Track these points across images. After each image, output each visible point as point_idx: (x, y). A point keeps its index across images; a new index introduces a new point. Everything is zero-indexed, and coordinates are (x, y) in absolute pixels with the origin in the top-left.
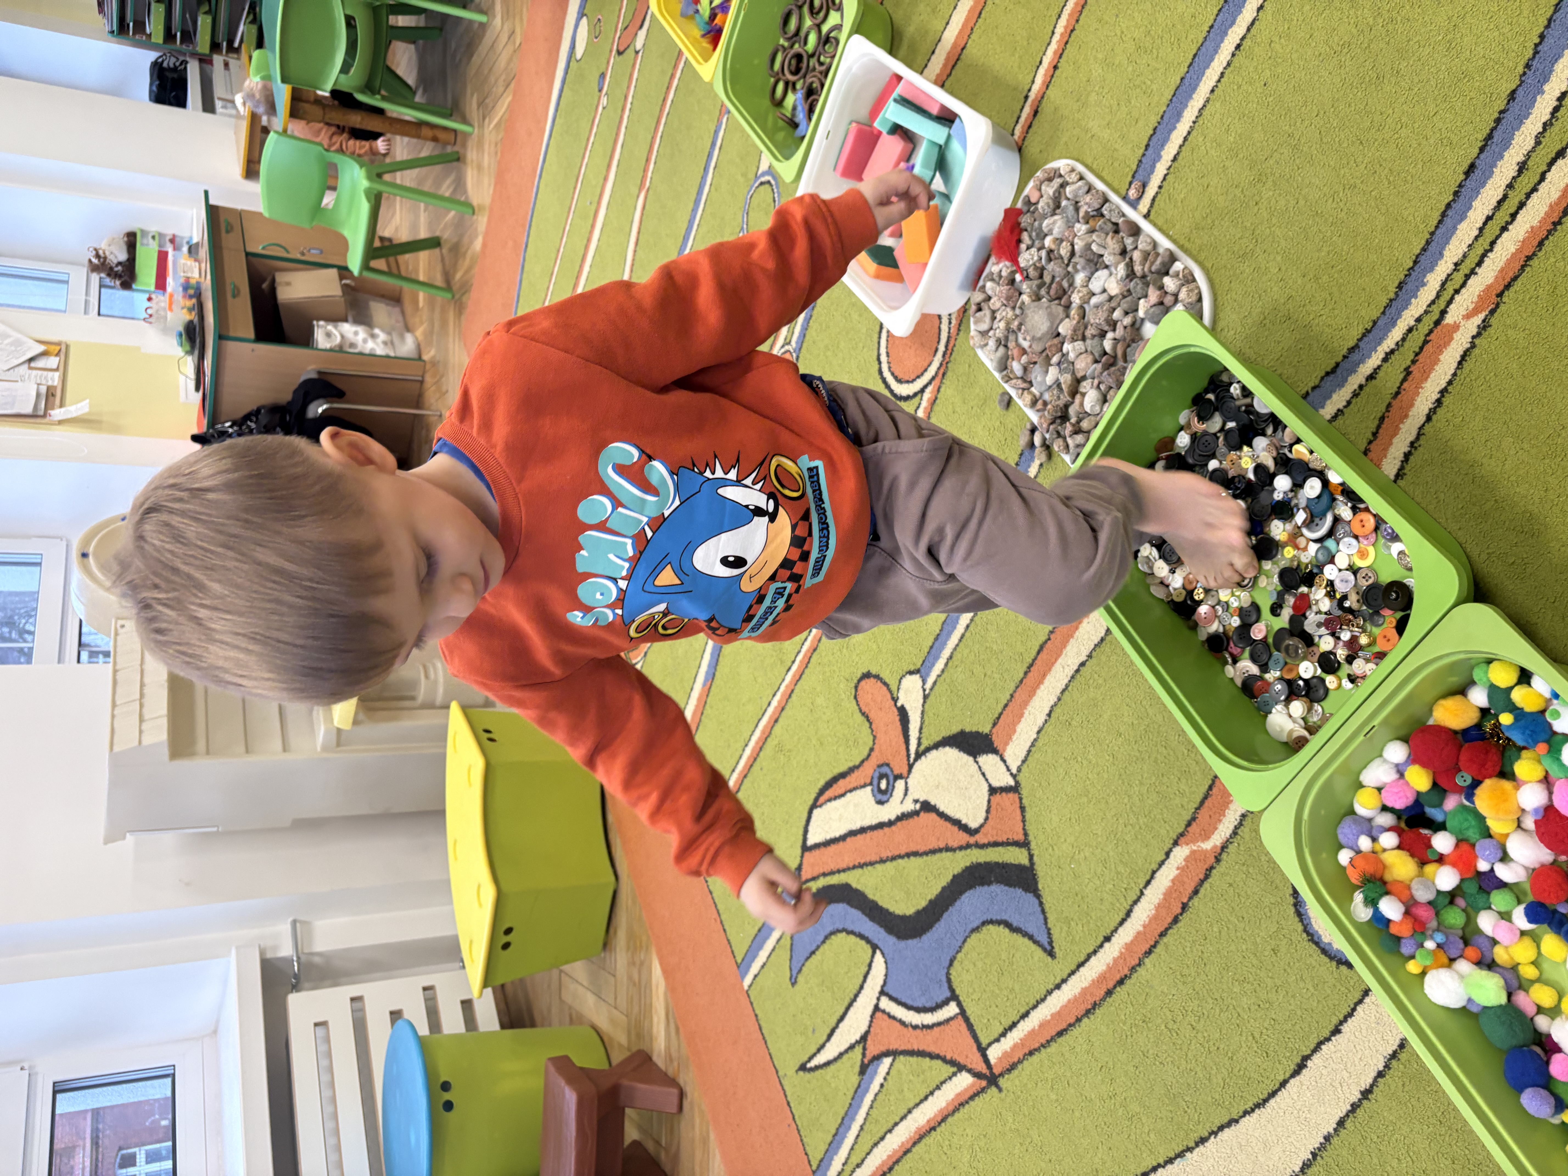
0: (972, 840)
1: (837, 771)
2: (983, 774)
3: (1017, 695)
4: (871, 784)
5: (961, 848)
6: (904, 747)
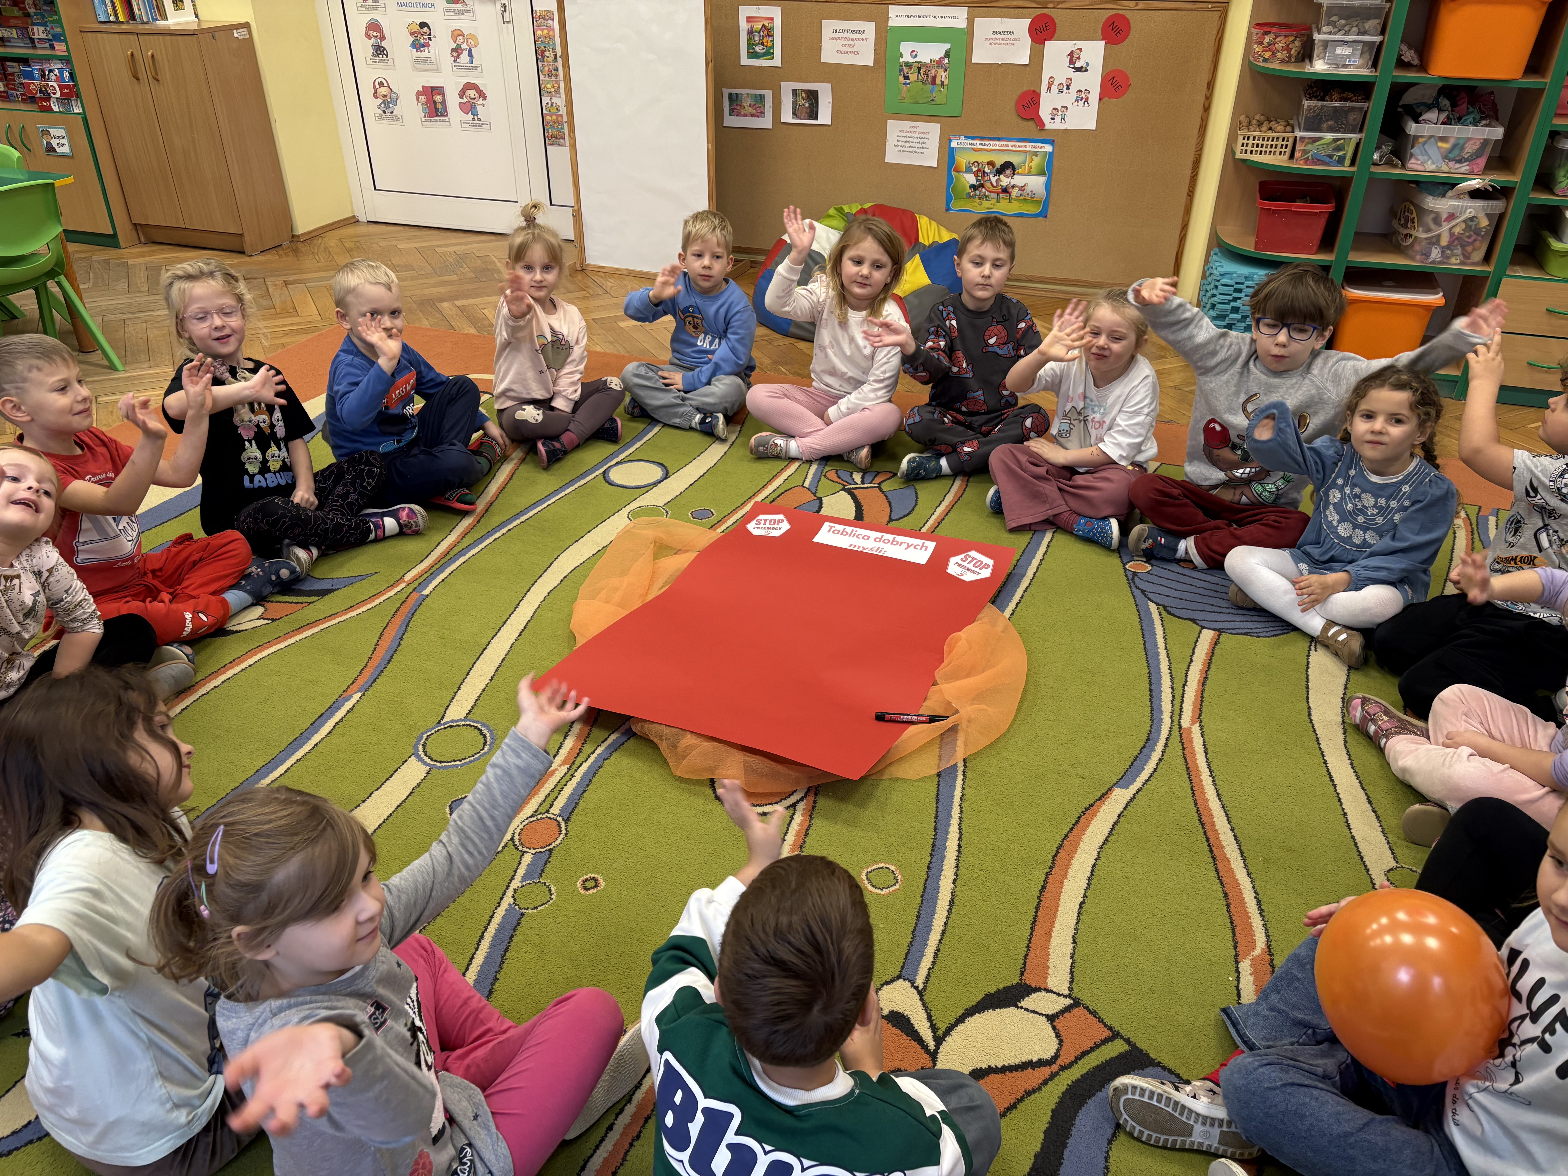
0: (1055, 1068)
2: (1034, 1012)
5: (1045, 1082)
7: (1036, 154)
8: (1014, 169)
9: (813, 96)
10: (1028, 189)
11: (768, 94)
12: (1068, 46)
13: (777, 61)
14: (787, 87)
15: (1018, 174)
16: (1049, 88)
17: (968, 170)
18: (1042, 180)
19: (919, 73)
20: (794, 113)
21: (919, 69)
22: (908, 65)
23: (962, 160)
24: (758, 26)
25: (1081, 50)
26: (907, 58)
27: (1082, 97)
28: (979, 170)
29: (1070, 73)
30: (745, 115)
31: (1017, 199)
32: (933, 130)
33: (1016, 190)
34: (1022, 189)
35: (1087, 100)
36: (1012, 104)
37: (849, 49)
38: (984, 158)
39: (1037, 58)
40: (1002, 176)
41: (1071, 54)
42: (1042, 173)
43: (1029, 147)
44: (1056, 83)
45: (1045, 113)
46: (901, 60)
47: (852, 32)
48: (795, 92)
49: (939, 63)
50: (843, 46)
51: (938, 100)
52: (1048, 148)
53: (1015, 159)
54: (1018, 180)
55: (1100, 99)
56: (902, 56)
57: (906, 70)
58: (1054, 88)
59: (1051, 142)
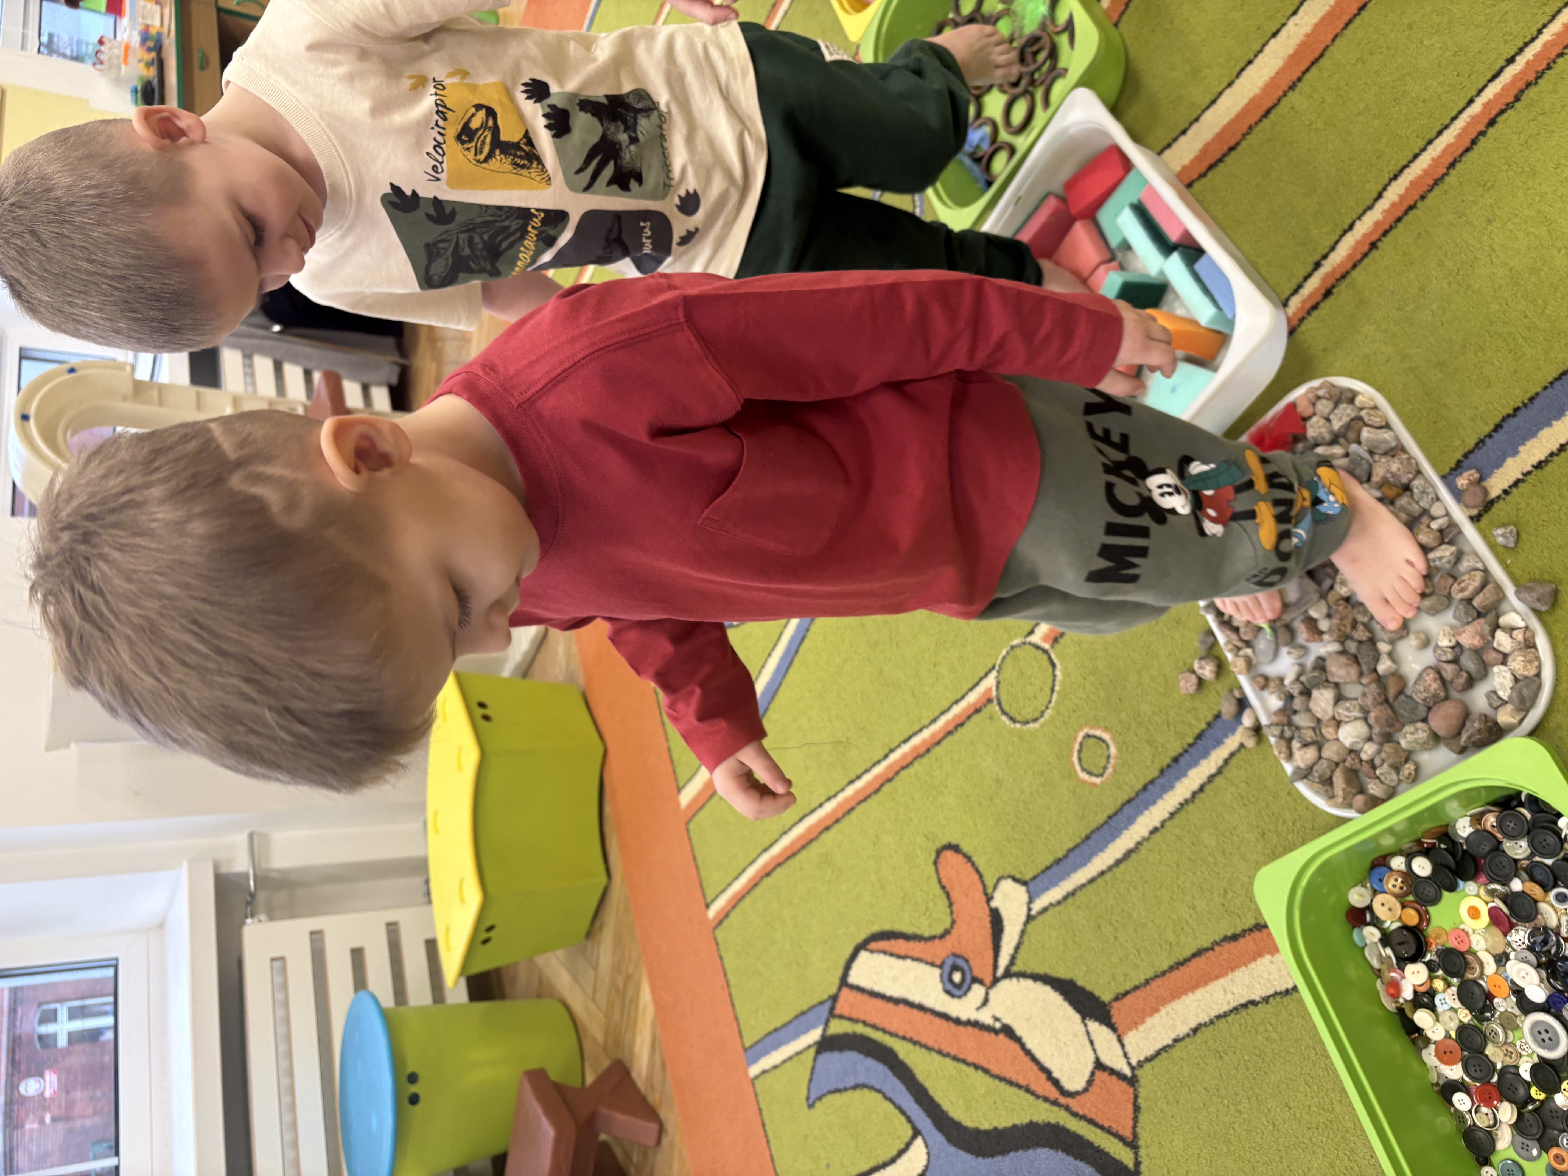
0: (1063, 1100)
1: (898, 927)
2: (1092, 1043)
3: (1154, 984)
4: (941, 966)
5: (1046, 1099)
6: (990, 954)
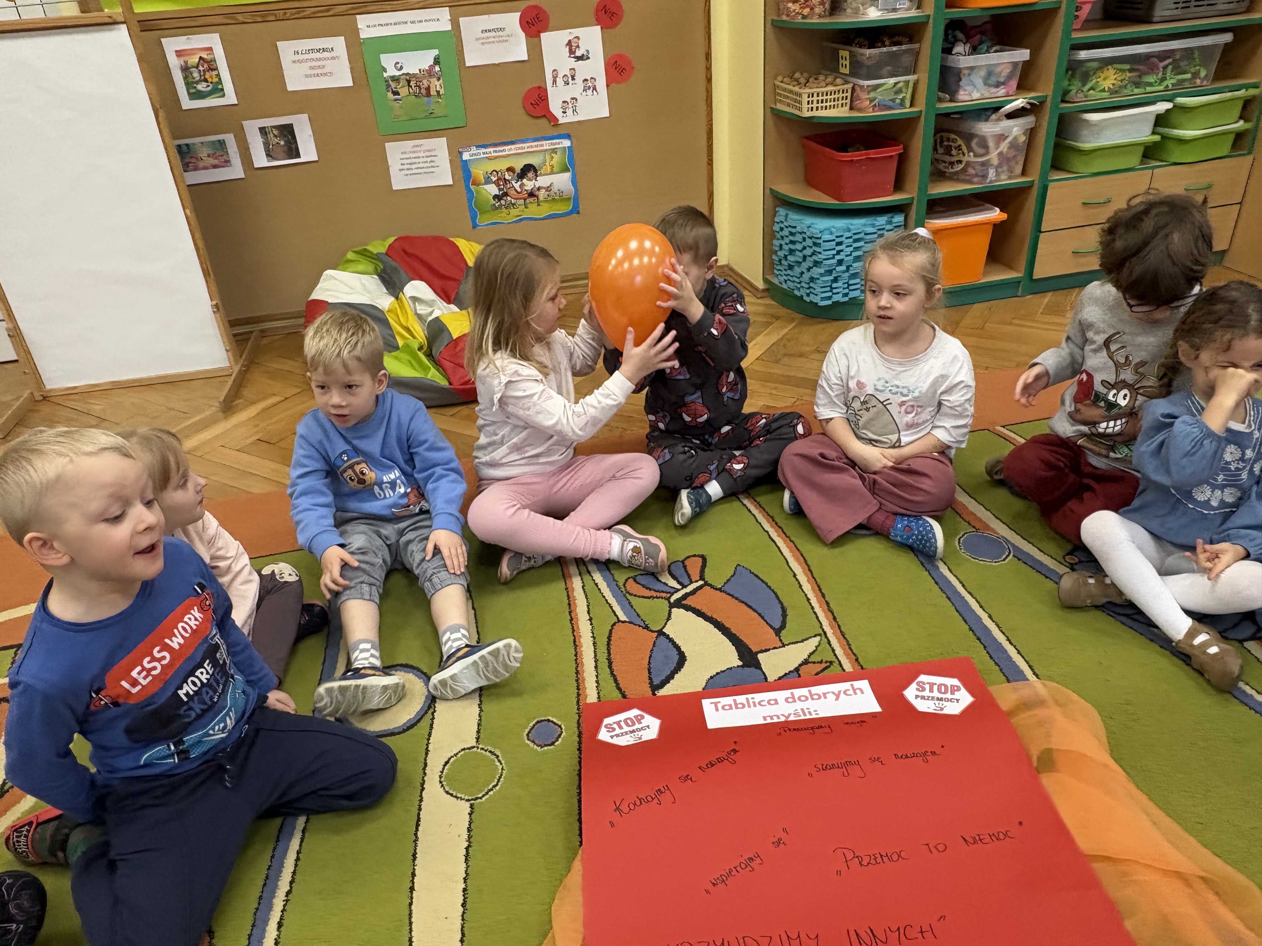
7: (554, 151)
8: (535, 171)
9: (287, 131)
10: (555, 189)
11: (230, 139)
12: (565, 35)
13: (231, 98)
14: (252, 128)
15: (541, 175)
16: (555, 81)
17: (488, 181)
18: (567, 176)
19: (409, 86)
20: (268, 155)
21: (409, 82)
22: (395, 79)
23: (479, 172)
24: (194, 60)
25: (578, 38)
26: (392, 72)
27: (589, 86)
28: (499, 179)
29: (572, 62)
30: (206, 168)
31: (546, 201)
32: (440, 145)
33: (543, 191)
34: (548, 189)
35: (595, 88)
36: (519, 103)
37: (319, 71)
38: (502, 165)
39: (535, 51)
40: (525, 181)
41: (569, 43)
42: (566, 170)
43: (546, 145)
44: (560, 75)
45: (555, 107)
46: (385, 75)
47: (318, 51)
48: (263, 131)
49: (430, 73)
50: (312, 68)
51: (438, 111)
52: (566, 143)
53: (534, 161)
54: (543, 181)
55: (608, 86)
56: (385, 70)
57: (393, 85)
58: (560, 81)
59: (568, 137)
